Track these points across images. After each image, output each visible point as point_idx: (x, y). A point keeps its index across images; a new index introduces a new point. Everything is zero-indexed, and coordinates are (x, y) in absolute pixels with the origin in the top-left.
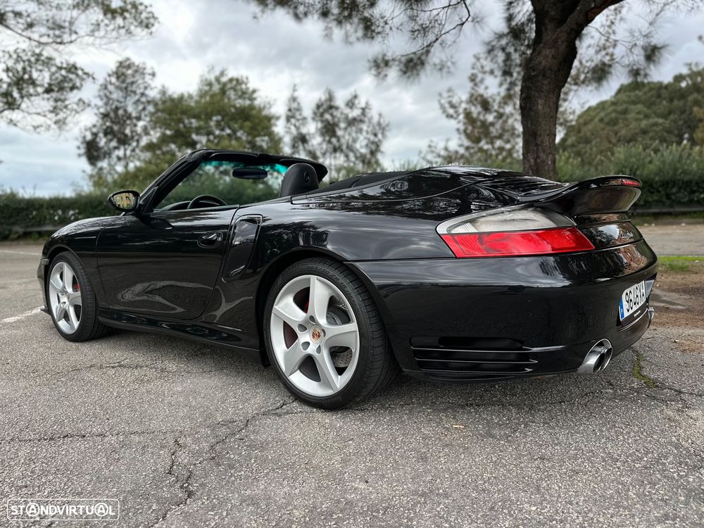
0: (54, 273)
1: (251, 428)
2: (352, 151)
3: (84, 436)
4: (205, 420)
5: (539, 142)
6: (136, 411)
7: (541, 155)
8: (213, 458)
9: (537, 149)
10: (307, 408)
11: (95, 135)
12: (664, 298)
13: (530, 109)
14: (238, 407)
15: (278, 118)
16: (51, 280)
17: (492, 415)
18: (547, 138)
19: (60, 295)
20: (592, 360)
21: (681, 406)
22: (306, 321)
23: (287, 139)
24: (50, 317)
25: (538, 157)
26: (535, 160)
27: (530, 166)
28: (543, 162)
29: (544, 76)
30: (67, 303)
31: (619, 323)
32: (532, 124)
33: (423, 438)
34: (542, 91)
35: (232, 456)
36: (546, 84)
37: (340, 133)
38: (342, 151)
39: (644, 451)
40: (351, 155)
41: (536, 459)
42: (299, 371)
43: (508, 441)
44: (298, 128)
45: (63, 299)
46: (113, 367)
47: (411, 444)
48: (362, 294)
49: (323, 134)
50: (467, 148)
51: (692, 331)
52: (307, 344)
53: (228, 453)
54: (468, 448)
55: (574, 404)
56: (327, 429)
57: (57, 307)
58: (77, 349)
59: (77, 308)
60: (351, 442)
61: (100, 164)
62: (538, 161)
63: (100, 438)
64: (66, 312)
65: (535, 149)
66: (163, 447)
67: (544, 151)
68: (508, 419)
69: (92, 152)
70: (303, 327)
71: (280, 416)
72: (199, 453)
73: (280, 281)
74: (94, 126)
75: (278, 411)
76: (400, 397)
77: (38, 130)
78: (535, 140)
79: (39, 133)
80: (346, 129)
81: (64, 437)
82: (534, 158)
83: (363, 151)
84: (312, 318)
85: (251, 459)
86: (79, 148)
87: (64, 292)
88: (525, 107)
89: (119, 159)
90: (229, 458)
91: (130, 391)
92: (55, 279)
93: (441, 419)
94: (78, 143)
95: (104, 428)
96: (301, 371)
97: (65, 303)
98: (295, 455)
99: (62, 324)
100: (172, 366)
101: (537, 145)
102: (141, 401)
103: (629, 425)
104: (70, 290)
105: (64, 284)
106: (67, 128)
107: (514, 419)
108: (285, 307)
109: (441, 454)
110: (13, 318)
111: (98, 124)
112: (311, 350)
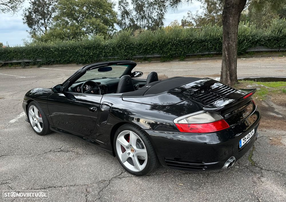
0: (30, 109)
1: (111, 184)
2: (150, 18)
3: (55, 187)
4: (95, 180)
5: (230, 37)
6: (71, 175)
7: (231, 42)
8: (99, 198)
9: (229, 40)
10: (130, 175)
11: (30, 13)
12: (276, 110)
13: (227, 22)
14: (106, 173)
15: (115, 5)
16: (29, 111)
17: (194, 178)
18: (233, 35)
19: (33, 117)
20: (227, 165)
21: (260, 176)
22: (128, 146)
23: (119, 13)
24: (30, 124)
25: (229, 43)
26: (228, 44)
27: (226, 47)
28: (231, 45)
29: (233, 7)
30: (37, 121)
31: (239, 148)
32: (227, 28)
33: (169, 189)
34: (232, 14)
35: (106, 197)
36: (233, 11)
37: (145, 9)
38: (146, 18)
39: (241, 197)
40: (150, 20)
41: (205, 200)
42: (127, 161)
43: (197, 191)
44: (124, 8)
45: (35, 119)
46: (59, 151)
47: (165, 192)
48: (148, 140)
49: (136, 11)
50: (205, 15)
51: (280, 132)
52: (129, 153)
53: (104, 196)
54: (183, 194)
55: (223, 173)
56: (137, 185)
57: (32, 122)
58: (43, 140)
59: (41, 123)
60: (144, 191)
61: (34, 27)
62: (229, 45)
63: (60, 188)
64: (36, 124)
65: (228, 39)
66: (82, 192)
67: (232, 41)
68: (199, 181)
69: (30, 21)
70: (128, 148)
71: (120, 178)
72: (95, 195)
73: (119, 130)
74: (30, 8)
75: (120, 176)
76: (163, 169)
77: (4, 11)
78: (228, 35)
79: (4, 13)
80: (147, 7)
81: (49, 187)
82: (227, 44)
83: (156, 18)
84: (131, 145)
85: (112, 199)
86: (23, 19)
87: (35, 116)
88: (224, 21)
89: (42, 24)
90: (105, 198)
91: (67, 165)
92: (31, 111)
93: (176, 181)
94: (23, 17)
95: (61, 183)
96: (128, 161)
97: (36, 120)
98: (126, 197)
99: (35, 128)
100: (80, 151)
101: (229, 38)
102: (72, 170)
103: (239, 185)
104: (37, 116)
105: (35, 114)
106: (17, 10)
107: (201, 181)
108: (121, 140)
109: (174, 197)
110: (13, 120)
111: (31, 7)
112: (131, 156)
